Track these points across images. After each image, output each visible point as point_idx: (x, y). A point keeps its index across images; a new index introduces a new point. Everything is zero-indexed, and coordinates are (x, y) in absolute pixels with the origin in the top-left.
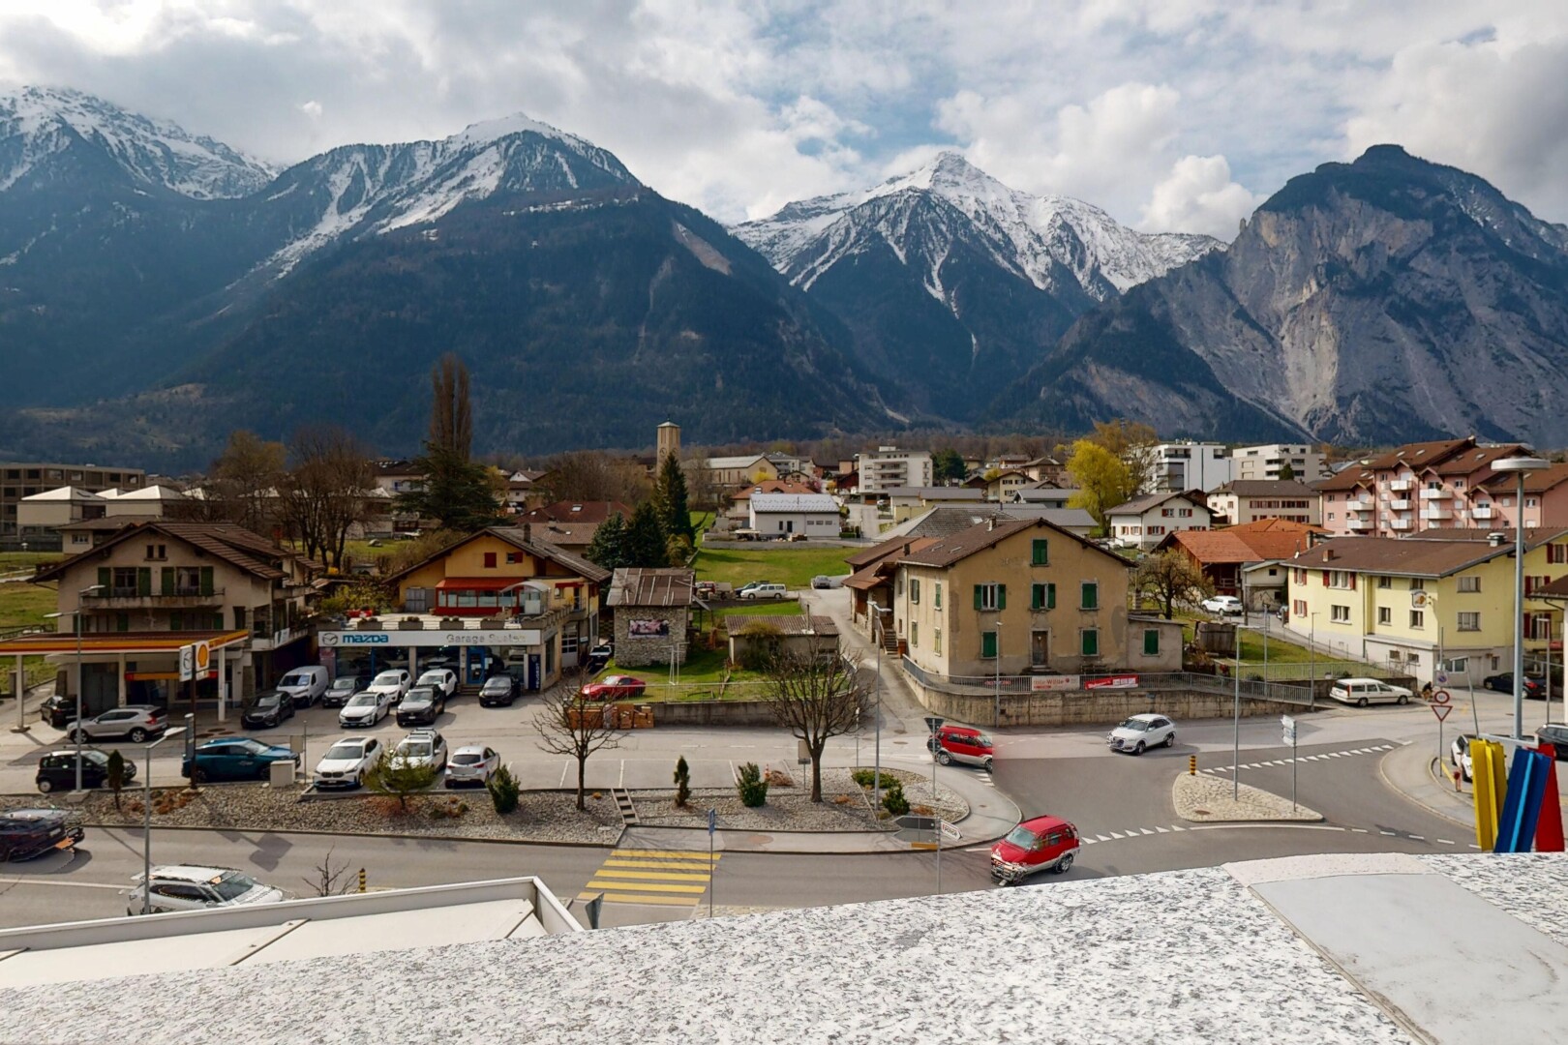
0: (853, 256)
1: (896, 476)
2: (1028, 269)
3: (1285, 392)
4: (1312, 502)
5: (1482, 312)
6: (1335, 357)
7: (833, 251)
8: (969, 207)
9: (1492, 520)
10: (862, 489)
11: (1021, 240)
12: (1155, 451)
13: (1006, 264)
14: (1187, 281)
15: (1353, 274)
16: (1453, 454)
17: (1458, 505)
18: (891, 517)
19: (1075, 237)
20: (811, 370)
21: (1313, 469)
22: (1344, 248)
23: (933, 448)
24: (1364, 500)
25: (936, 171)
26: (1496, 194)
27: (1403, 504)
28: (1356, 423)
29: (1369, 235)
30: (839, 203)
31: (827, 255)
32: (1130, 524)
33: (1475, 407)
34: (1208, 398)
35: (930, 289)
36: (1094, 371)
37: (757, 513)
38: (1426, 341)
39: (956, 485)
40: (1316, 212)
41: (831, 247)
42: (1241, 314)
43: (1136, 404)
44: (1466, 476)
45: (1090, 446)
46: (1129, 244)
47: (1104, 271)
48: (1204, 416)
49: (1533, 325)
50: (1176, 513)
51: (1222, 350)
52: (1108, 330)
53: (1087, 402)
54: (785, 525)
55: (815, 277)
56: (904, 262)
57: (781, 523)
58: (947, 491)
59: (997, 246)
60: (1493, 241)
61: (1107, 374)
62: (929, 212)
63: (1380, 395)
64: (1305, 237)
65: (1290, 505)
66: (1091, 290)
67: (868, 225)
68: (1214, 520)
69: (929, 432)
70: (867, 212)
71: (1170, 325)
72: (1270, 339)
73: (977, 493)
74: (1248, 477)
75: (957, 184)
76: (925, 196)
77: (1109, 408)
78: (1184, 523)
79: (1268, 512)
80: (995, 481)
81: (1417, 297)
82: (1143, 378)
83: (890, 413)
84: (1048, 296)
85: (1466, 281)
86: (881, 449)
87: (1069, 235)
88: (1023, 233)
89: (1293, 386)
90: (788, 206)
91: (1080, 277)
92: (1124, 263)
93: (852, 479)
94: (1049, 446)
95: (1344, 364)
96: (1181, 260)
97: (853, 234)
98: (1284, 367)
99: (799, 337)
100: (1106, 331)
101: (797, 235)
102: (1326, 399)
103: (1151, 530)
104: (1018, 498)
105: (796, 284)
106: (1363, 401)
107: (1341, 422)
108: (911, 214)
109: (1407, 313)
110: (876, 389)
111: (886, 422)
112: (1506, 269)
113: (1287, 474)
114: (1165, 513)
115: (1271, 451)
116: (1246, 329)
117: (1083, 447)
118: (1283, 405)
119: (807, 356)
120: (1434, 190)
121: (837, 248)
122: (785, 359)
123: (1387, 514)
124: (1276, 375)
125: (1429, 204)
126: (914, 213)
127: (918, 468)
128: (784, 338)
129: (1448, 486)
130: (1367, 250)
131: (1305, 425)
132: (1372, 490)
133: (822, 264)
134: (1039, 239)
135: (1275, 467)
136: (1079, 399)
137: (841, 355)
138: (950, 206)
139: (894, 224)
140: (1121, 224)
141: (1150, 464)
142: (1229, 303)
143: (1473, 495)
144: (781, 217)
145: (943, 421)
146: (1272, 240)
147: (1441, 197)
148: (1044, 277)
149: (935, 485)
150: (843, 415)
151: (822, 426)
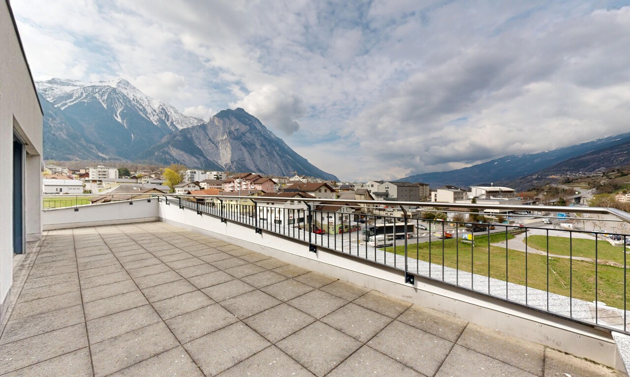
0: (84, 103)
1: (105, 175)
2: (151, 119)
3: (220, 159)
4: (223, 185)
5: (258, 147)
6: (231, 152)
7: (75, 99)
8: (131, 97)
9: (254, 188)
10: (90, 178)
11: (149, 110)
12: (187, 172)
13: (144, 116)
14: (197, 130)
15: (234, 135)
16: (248, 176)
17: (249, 185)
18: (103, 187)
19: (166, 113)
20: (65, 137)
21: (224, 177)
22: (233, 129)
23: (118, 166)
24: (232, 184)
25: (118, 83)
26: (260, 123)
27: (239, 185)
28: (235, 167)
29: (237, 127)
30: (78, 83)
31: (72, 100)
32: (180, 189)
33: (257, 165)
34: (202, 159)
35: (116, 118)
36: (172, 149)
37: (46, 185)
38: (248, 151)
39: (127, 178)
40: (227, 120)
41: (74, 98)
42: (210, 140)
43: (184, 159)
44: (250, 180)
45: (169, 170)
46: (181, 117)
47: (174, 123)
48: (201, 163)
49: (267, 150)
50: (192, 187)
51: (205, 148)
52: (176, 139)
53: (169, 157)
54: (59, 190)
55: (66, 106)
56: (106, 108)
57: (57, 189)
58: (124, 179)
59: (140, 110)
60: (260, 133)
61: (175, 150)
62: (115, 95)
63: (240, 162)
64: (224, 124)
65: (218, 185)
66: (171, 128)
67: (91, 94)
68: (201, 188)
69: (116, 161)
70: (91, 89)
71: (193, 140)
72: (217, 147)
73: (134, 180)
74: (210, 179)
75: (126, 89)
76: (114, 90)
77: (176, 159)
78: (194, 189)
79: (213, 186)
80: (140, 177)
81: (247, 142)
82: (185, 152)
83: (101, 155)
84: (158, 127)
85: (255, 140)
86: (98, 166)
87: (164, 111)
88: (149, 108)
89: (222, 158)
90: (53, 79)
91: (167, 123)
92: (180, 122)
93: (87, 175)
94: (158, 168)
95: (232, 154)
96: (195, 124)
97: (84, 95)
98: (220, 153)
99: (59, 126)
100: (175, 139)
101: (58, 90)
102: (229, 161)
103: (185, 191)
104: (148, 182)
105: (58, 107)
106: (236, 162)
107: (232, 167)
108: (109, 94)
109: (245, 145)
110: (94, 146)
111: (98, 157)
112: (262, 139)
113: (218, 178)
114: (189, 187)
115: (215, 173)
116: (211, 144)
117: (167, 170)
118: (220, 162)
119: (64, 133)
120: (250, 120)
121: (77, 98)
122: (52, 132)
123: (236, 187)
124: (218, 155)
125: (249, 123)
126: (110, 94)
127: (113, 173)
128: (52, 125)
129: (247, 182)
130: (237, 130)
131: (224, 167)
132: (234, 182)
133: (70, 102)
134: (155, 111)
135: (216, 177)
136: (167, 156)
137: (79, 134)
138: (123, 95)
139: (102, 96)
140: (179, 111)
141: (186, 175)
142: (207, 137)
143: (251, 183)
144: (49, 82)
145: (121, 159)
146: (217, 124)
147: (251, 122)
148: (156, 122)
149: (119, 178)
150: (80, 153)
151: (70, 156)
